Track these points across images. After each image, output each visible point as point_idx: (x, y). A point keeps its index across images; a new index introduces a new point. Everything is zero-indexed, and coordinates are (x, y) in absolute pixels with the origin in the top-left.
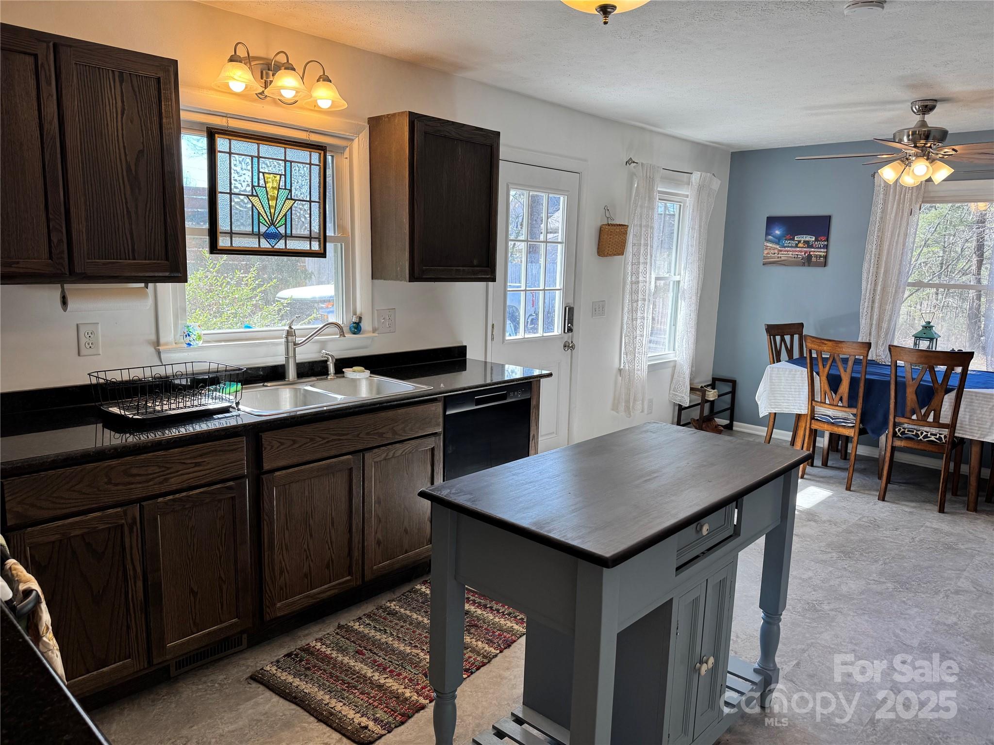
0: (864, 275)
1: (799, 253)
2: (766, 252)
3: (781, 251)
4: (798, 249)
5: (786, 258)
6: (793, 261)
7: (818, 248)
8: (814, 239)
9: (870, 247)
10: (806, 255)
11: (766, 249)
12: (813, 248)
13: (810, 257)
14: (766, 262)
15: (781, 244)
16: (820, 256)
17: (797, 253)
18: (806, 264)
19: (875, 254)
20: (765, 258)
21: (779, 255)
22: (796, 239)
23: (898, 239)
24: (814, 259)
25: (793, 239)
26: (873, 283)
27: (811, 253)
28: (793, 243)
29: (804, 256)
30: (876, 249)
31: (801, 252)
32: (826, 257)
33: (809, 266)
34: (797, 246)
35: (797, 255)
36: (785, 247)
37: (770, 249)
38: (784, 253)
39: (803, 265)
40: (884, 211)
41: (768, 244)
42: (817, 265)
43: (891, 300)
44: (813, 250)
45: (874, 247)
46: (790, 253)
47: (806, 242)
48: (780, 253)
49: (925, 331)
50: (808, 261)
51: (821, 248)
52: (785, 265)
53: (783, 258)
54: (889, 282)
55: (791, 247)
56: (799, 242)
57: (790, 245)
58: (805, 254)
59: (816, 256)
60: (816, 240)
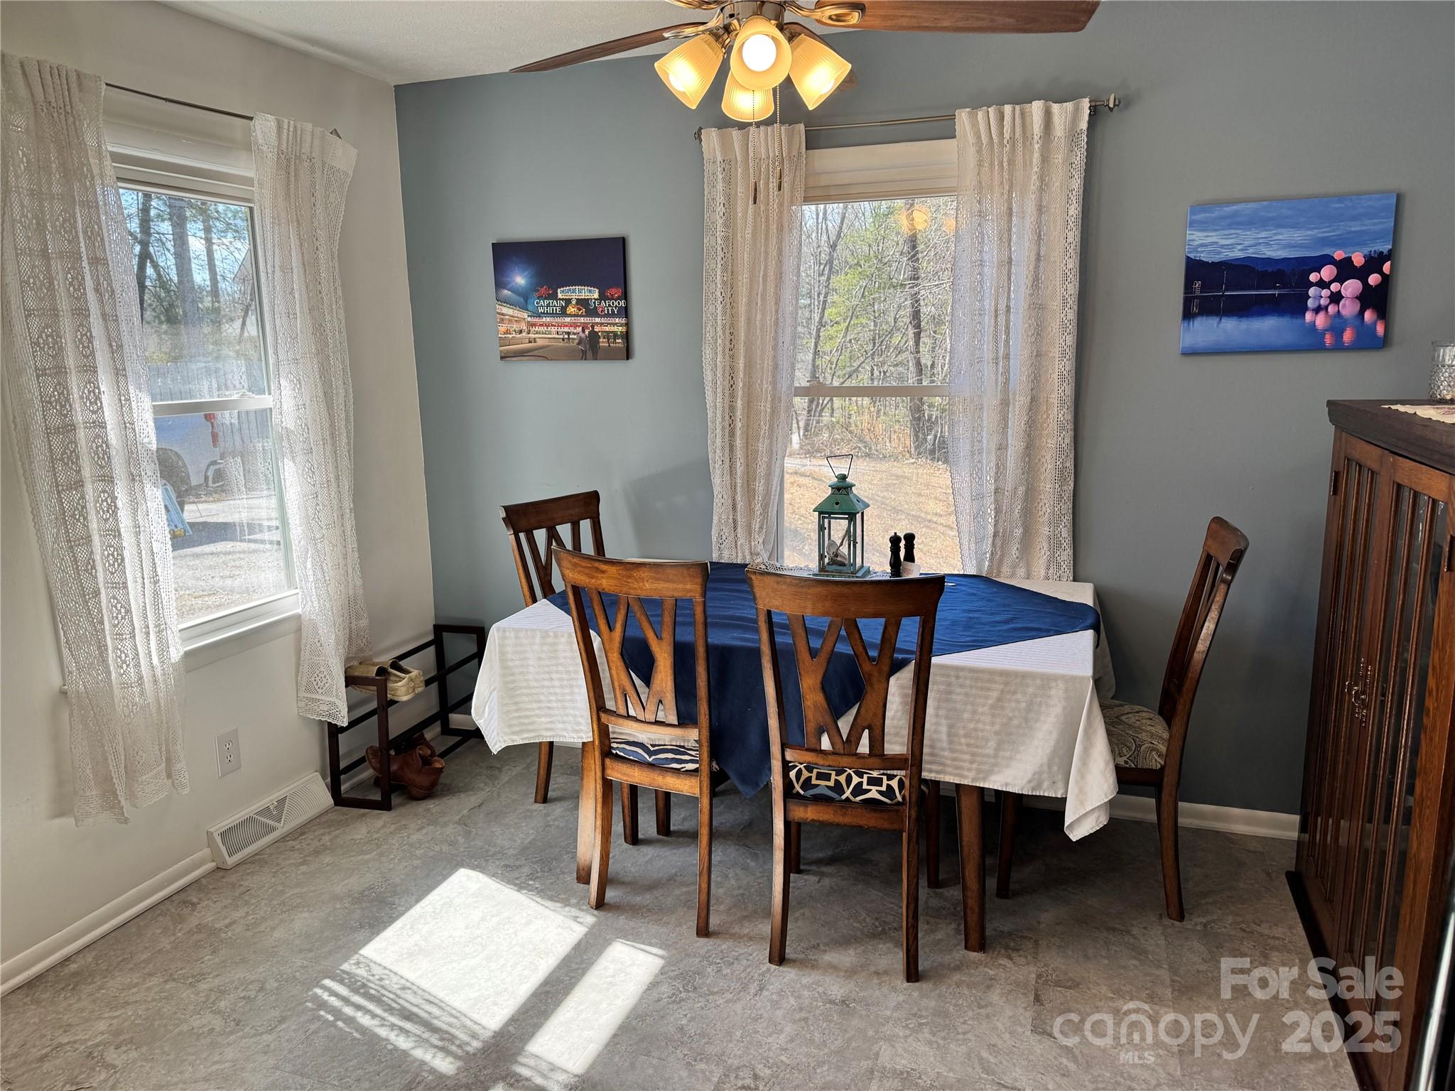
0: (708, 376)
1: (572, 330)
2: (502, 328)
3: (534, 325)
4: (568, 320)
5: (546, 342)
6: (562, 348)
7: (608, 315)
8: (596, 296)
9: (712, 308)
10: (587, 332)
11: (502, 320)
12: (598, 316)
13: (594, 336)
14: (508, 351)
15: (530, 307)
16: (615, 335)
17: (566, 329)
18: (589, 354)
19: (724, 326)
20: (503, 342)
21: (531, 336)
22: (560, 296)
23: (765, 289)
24: (603, 343)
25: (554, 296)
26: (727, 393)
27: (597, 329)
28: (556, 305)
29: (582, 335)
30: (724, 313)
31: (575, 326)
32: (627, 336)
33: (595, 358)
34: (563, 312)
35: (568, 333)
36: (540, 315)
37: (510, 321)
38: (541, 329)
39: (584, 356)
40: (729, 223)
41: (505, 310)
42: (611, 355)
43: (765, 428)
44: (598, 320)
45: (720, 308)
46: (554, 330)
47: (582, 303)
48: (533, 329)
49: (839, 498)
50: (591, 348)
51: (613, 315)
52: (546, 358)
53: (540, 343)
54: (759, 390)
55: (553, 315)
56: (568, 301)
57: (550, 310)
58: (583, 331)
59: (607, 335)
60: (603, 297)
